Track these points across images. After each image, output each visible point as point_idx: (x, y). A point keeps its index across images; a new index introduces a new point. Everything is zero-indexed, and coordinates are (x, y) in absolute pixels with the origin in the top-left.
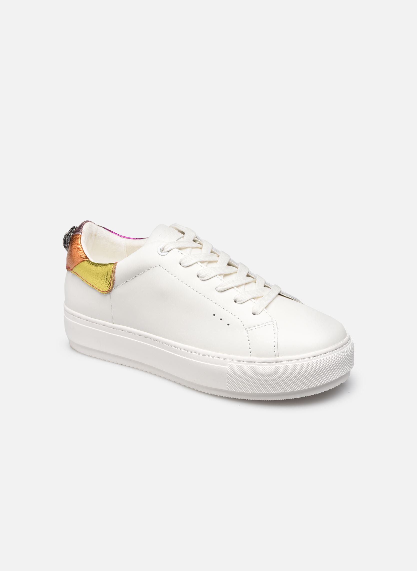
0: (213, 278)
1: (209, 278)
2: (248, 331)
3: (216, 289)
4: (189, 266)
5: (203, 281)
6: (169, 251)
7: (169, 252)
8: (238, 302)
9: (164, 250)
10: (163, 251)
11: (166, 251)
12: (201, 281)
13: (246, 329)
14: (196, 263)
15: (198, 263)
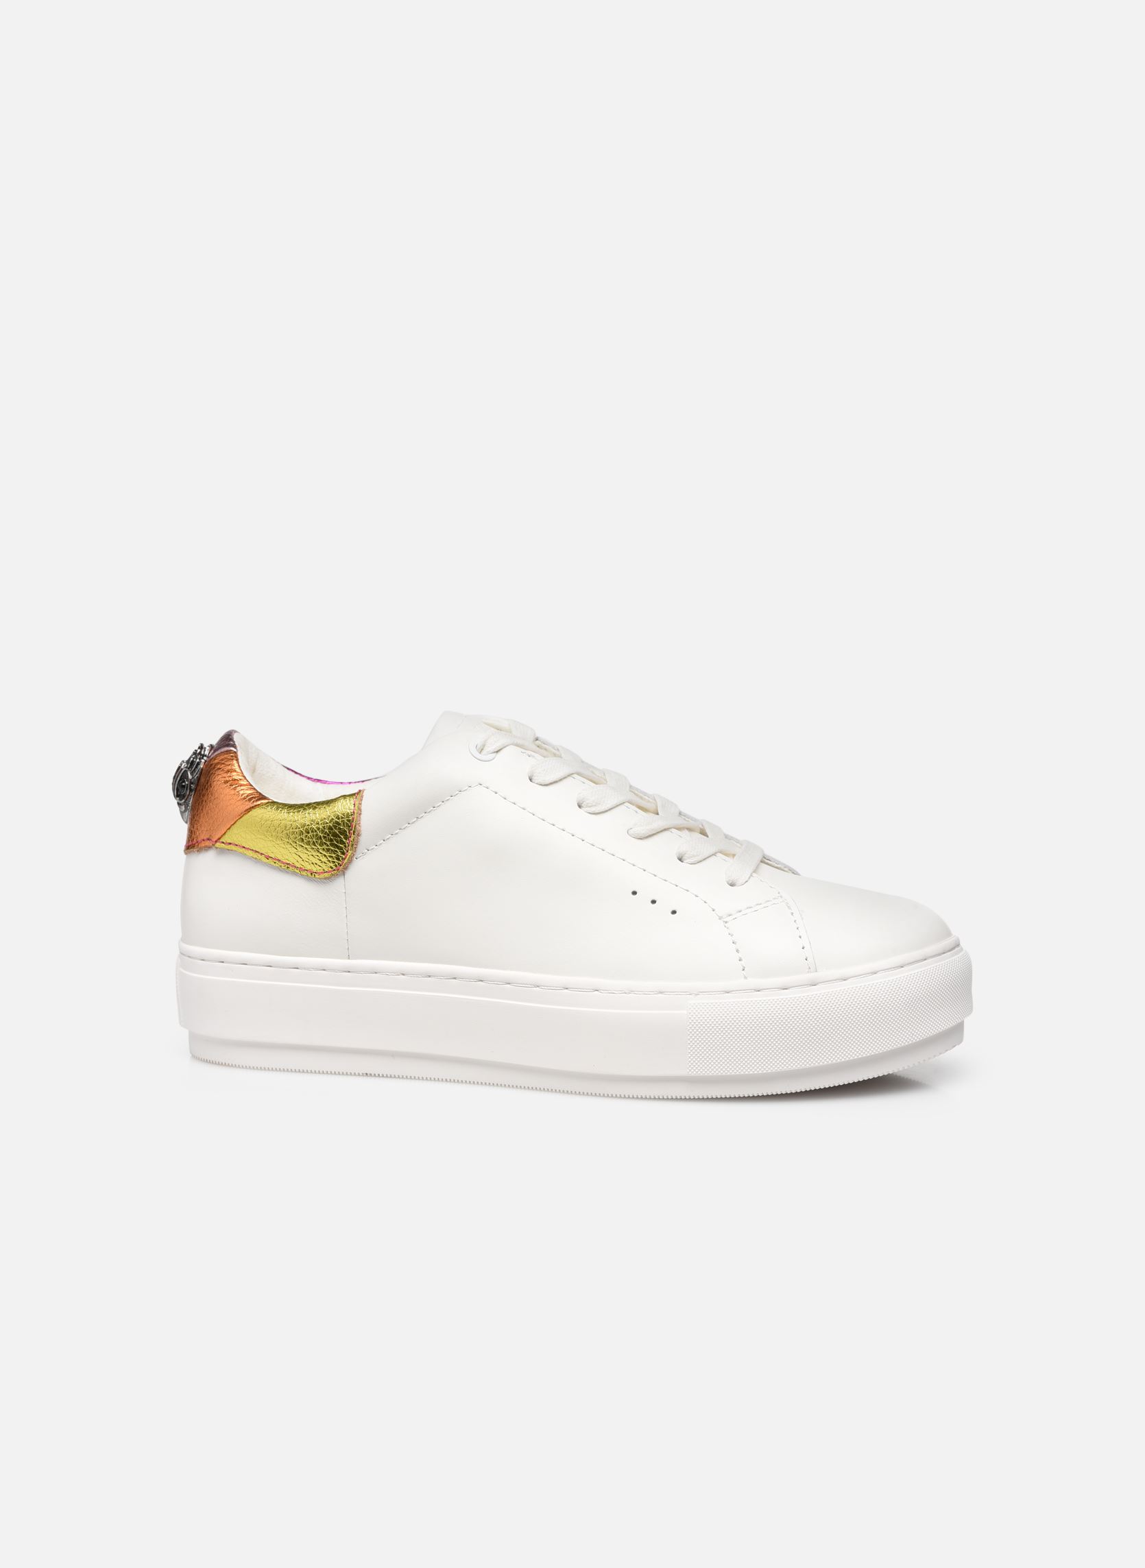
0: (617, 808)
1: (609, 806)
2: (726, 922)
3: (629, 832)
4: (555, 782)
5: (594, 816)
6: (497, 752)
7: (499, 753)
8: (689, 858)
9: (486, 748)
10: (484, 752)
11: (492, 751)
12: (590, 815)
13: (720, 919)
14: (569, 776)
15: (573, 776)
